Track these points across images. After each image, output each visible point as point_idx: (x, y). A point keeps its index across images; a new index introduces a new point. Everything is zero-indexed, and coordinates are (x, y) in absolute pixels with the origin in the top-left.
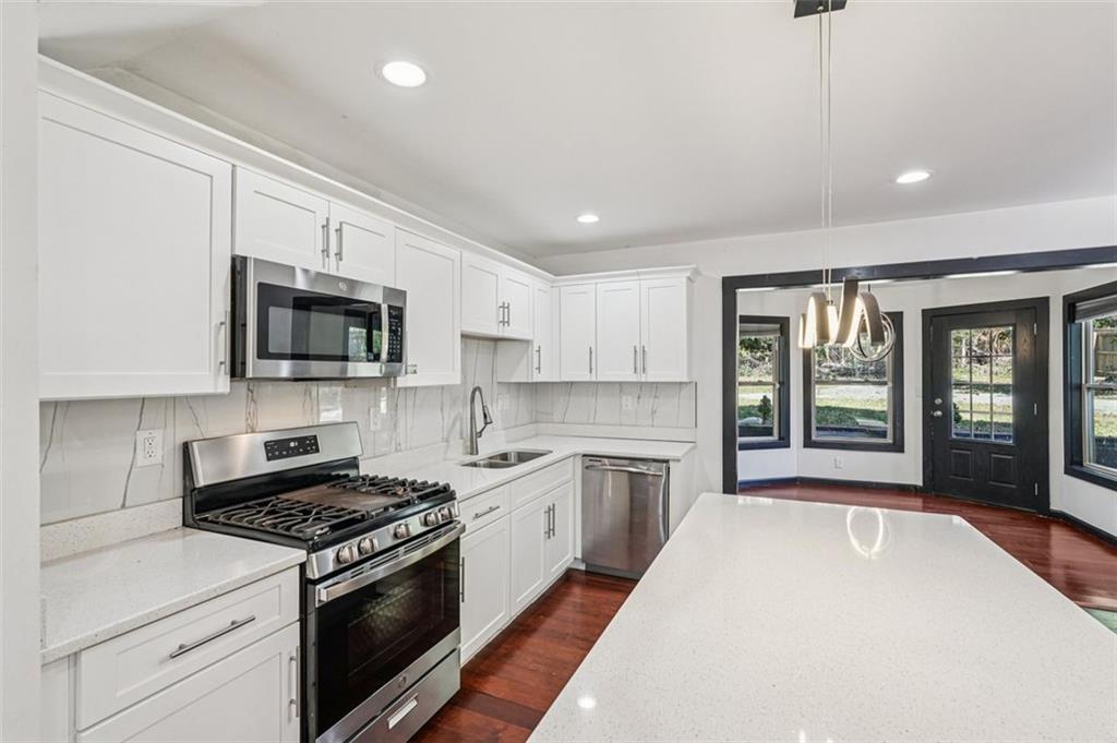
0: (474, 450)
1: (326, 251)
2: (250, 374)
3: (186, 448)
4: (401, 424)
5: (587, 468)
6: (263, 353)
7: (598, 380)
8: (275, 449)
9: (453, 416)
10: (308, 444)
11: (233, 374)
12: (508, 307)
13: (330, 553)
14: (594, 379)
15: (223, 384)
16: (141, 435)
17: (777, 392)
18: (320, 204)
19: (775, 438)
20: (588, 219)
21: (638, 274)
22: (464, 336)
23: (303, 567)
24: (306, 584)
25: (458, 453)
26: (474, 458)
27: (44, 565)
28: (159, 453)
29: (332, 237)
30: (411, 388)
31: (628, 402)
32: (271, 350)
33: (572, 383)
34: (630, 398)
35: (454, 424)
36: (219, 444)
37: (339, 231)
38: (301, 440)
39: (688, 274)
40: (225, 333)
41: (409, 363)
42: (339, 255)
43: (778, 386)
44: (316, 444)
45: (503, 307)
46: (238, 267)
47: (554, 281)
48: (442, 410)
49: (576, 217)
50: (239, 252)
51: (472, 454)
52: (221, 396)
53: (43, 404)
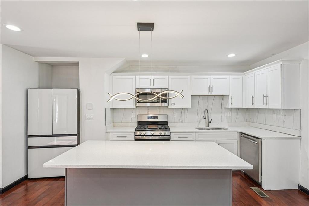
1: (151, 85)
2: (136, 105)
4: (183, 116)
5: (241, 137)
7: (256, 108)
8: (150, 118)
10: (156, 117)
13: (138, 132)
14: (254, 107)
15: (134, 107)
16: (133, 113)
20: (232, 55)
22: (192, 95)
23: (135, 133)
26: (208, 128)
30: (186, 108)
33: (259, 109)
37: (154, 80)
38: (154, 117)
39: (281, 63)
41: (172, 103)
42: (154, 84)
45: (209, 87)
50: (136, 88)
51: (207, 126)
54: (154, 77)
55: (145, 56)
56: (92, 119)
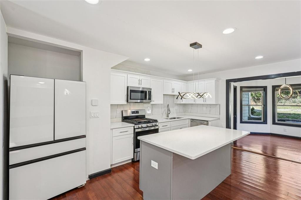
0: (168, 116)
1: (139, 84)
2: (129, 102)
3: (122, 111)
4: (153, 110)
5: (191, 122)
6: (130, 99)
8: (133, 112)
9: (164, 109)
10: (137, 112)
11: (127, 102)
12: (174, 89)
13: (137, 126)
14: (195, 103)
15: (126, 103)
16: (118, 109)
17: (263, 108)
18: (138, 77)
19: (262, 121)
20: (190, 71)
21: (204, 80)
22: (164, 95)
23: (134, 127)
24: (134, 129)
25: (165, 116)
27: (111, 118)
28: (119, 112)
29: (140, 81)
30: (155, 104)
31: (204, 108)
32: (131, 98)
34: (205, 108)
35: (164, 111)
36: (126, 111)
37: (141, 81)
38: (136, 111)
39: (215, 80)
40: (126, 96)
41: (153, 100)
42: (141, 84)
43: (263, 106)
44: (139, 112)
45: (173, 89)
46: (128, 88)
47: (187, 82)
48: (161, 108)
49: (187, 70)
50: (128, 86)
51: (167, 117)
52: (126, 104)
53: (111, 105)
54: (141, 78)
55: (147, 60)
56: (98, 117)
